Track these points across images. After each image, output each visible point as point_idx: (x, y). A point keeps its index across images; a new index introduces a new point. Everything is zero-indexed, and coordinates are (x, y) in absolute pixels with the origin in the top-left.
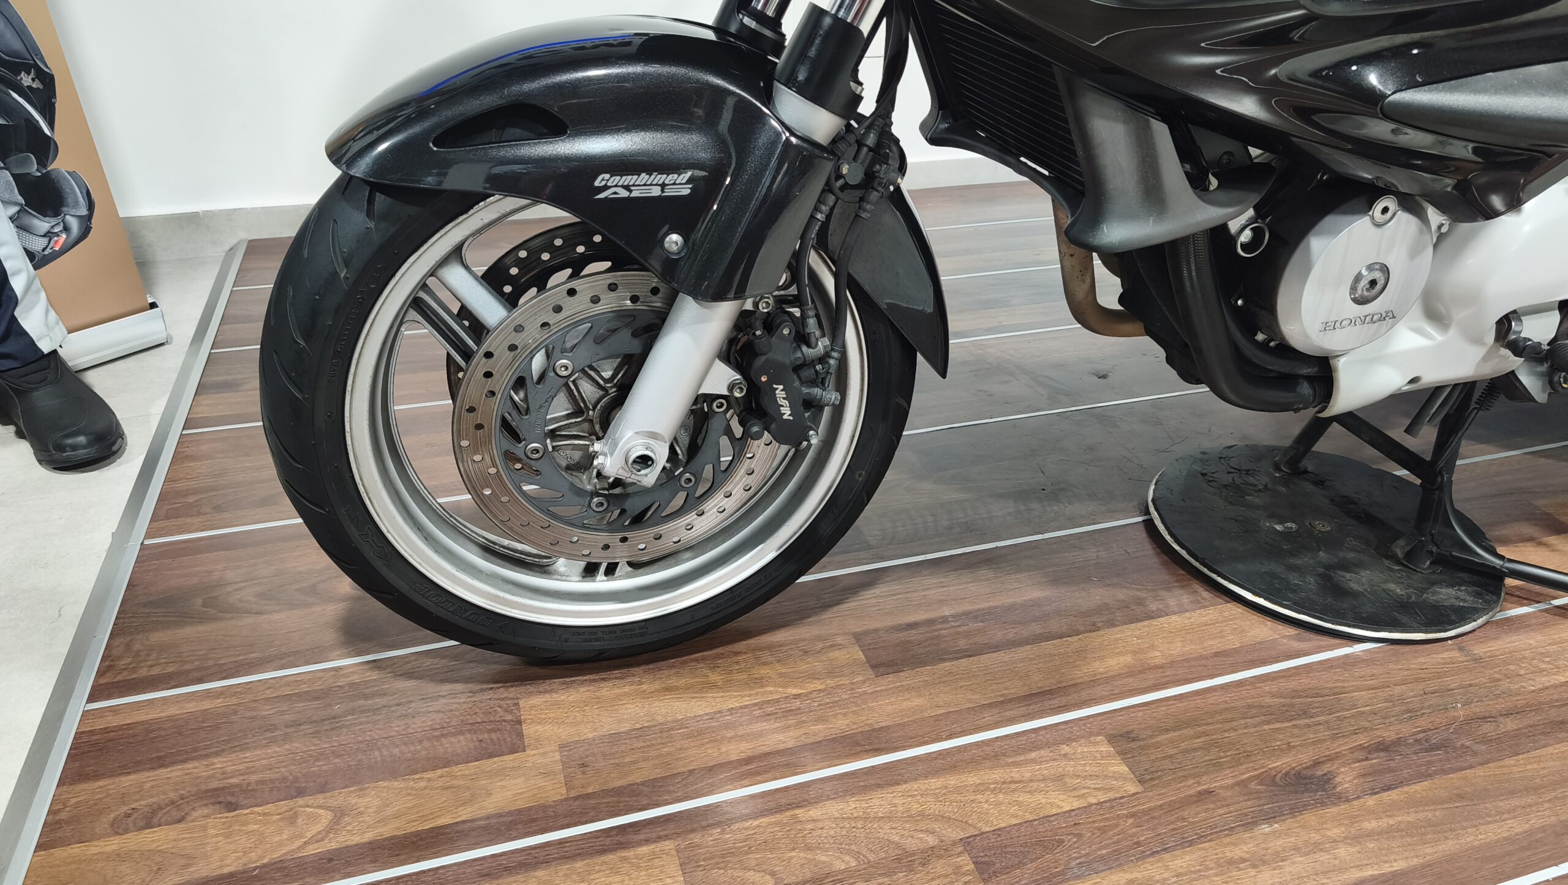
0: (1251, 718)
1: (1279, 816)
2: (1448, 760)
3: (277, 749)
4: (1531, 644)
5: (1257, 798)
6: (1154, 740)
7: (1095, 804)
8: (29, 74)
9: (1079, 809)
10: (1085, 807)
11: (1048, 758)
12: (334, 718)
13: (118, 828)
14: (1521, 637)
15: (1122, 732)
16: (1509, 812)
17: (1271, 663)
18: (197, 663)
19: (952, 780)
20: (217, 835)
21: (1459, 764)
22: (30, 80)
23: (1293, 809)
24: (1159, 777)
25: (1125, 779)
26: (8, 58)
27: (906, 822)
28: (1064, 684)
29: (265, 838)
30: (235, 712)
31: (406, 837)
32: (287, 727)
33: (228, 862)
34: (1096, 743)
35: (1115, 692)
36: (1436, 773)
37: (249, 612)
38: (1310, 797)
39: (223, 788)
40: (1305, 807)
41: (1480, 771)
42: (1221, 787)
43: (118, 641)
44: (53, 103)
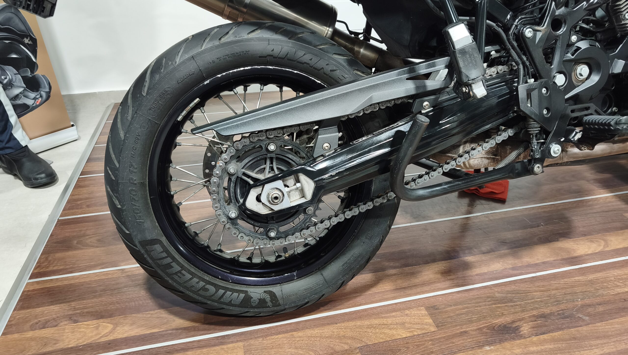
0: (488, 302)
1: (494, 343)
2: (571, 323)
3: (96, 300)
4: (614, 275)
5: (485, 335)
6: (445, 310)
7: (416, 335)
8: (27, 38)
9: (409, 337)
10: (412, 336)
11: (399, 316)
12: (119, 289)
13: (33, 328)
14: (611, 272)
15: (431, 306)
16: (595, 346)
17: (500, 279)
18: (71, 266)
19: (359, 323)
20: (68, 332)
21: (576, 325)
22: (28, 41)
23: (500, 340)
24: (445, 325)
25: (430, 325)
26: (19, 33)
27: (337, 339)
28: (411, 285)
29: (86, 334)
30: (82, 285)
31: (140, 336)
32: (101, 291)
33: (70, 343)
34: (420, 310)
35: (431, 289)
36: (565, 328)
37: (93, 246)
38: (508, 336)
39: (74, 314)
40: (506, 340)
41: (585, 328)
42: (471, 330)
43: (44, 256)
44: (36, 50)
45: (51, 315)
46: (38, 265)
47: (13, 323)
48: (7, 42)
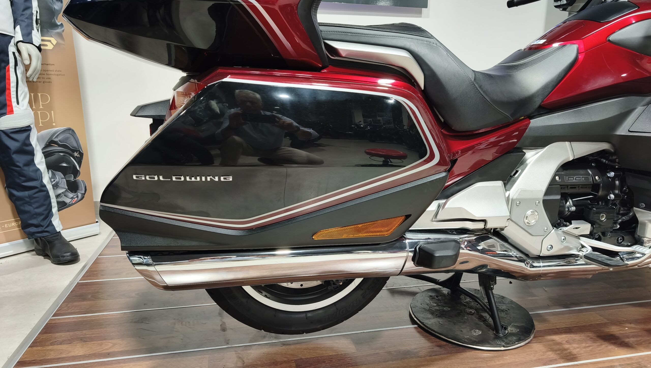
3: (102, 330)
7: (339, 354)
8: (77, 153)
9: (334, 355)
13: (53, 344)
15: (357, 338)
20: (79, 347)
22: (77, 154)
25: (353, 349)
26: (72, 148)
29: (92, 348)
34: (346, 340)
37: (104, 299)
39: (84, 337)
43: (64, 304)
44: (82, 161)
45: (67, 338)
46: (60, 309)
47: (38, 341)
48: (62, 154)
